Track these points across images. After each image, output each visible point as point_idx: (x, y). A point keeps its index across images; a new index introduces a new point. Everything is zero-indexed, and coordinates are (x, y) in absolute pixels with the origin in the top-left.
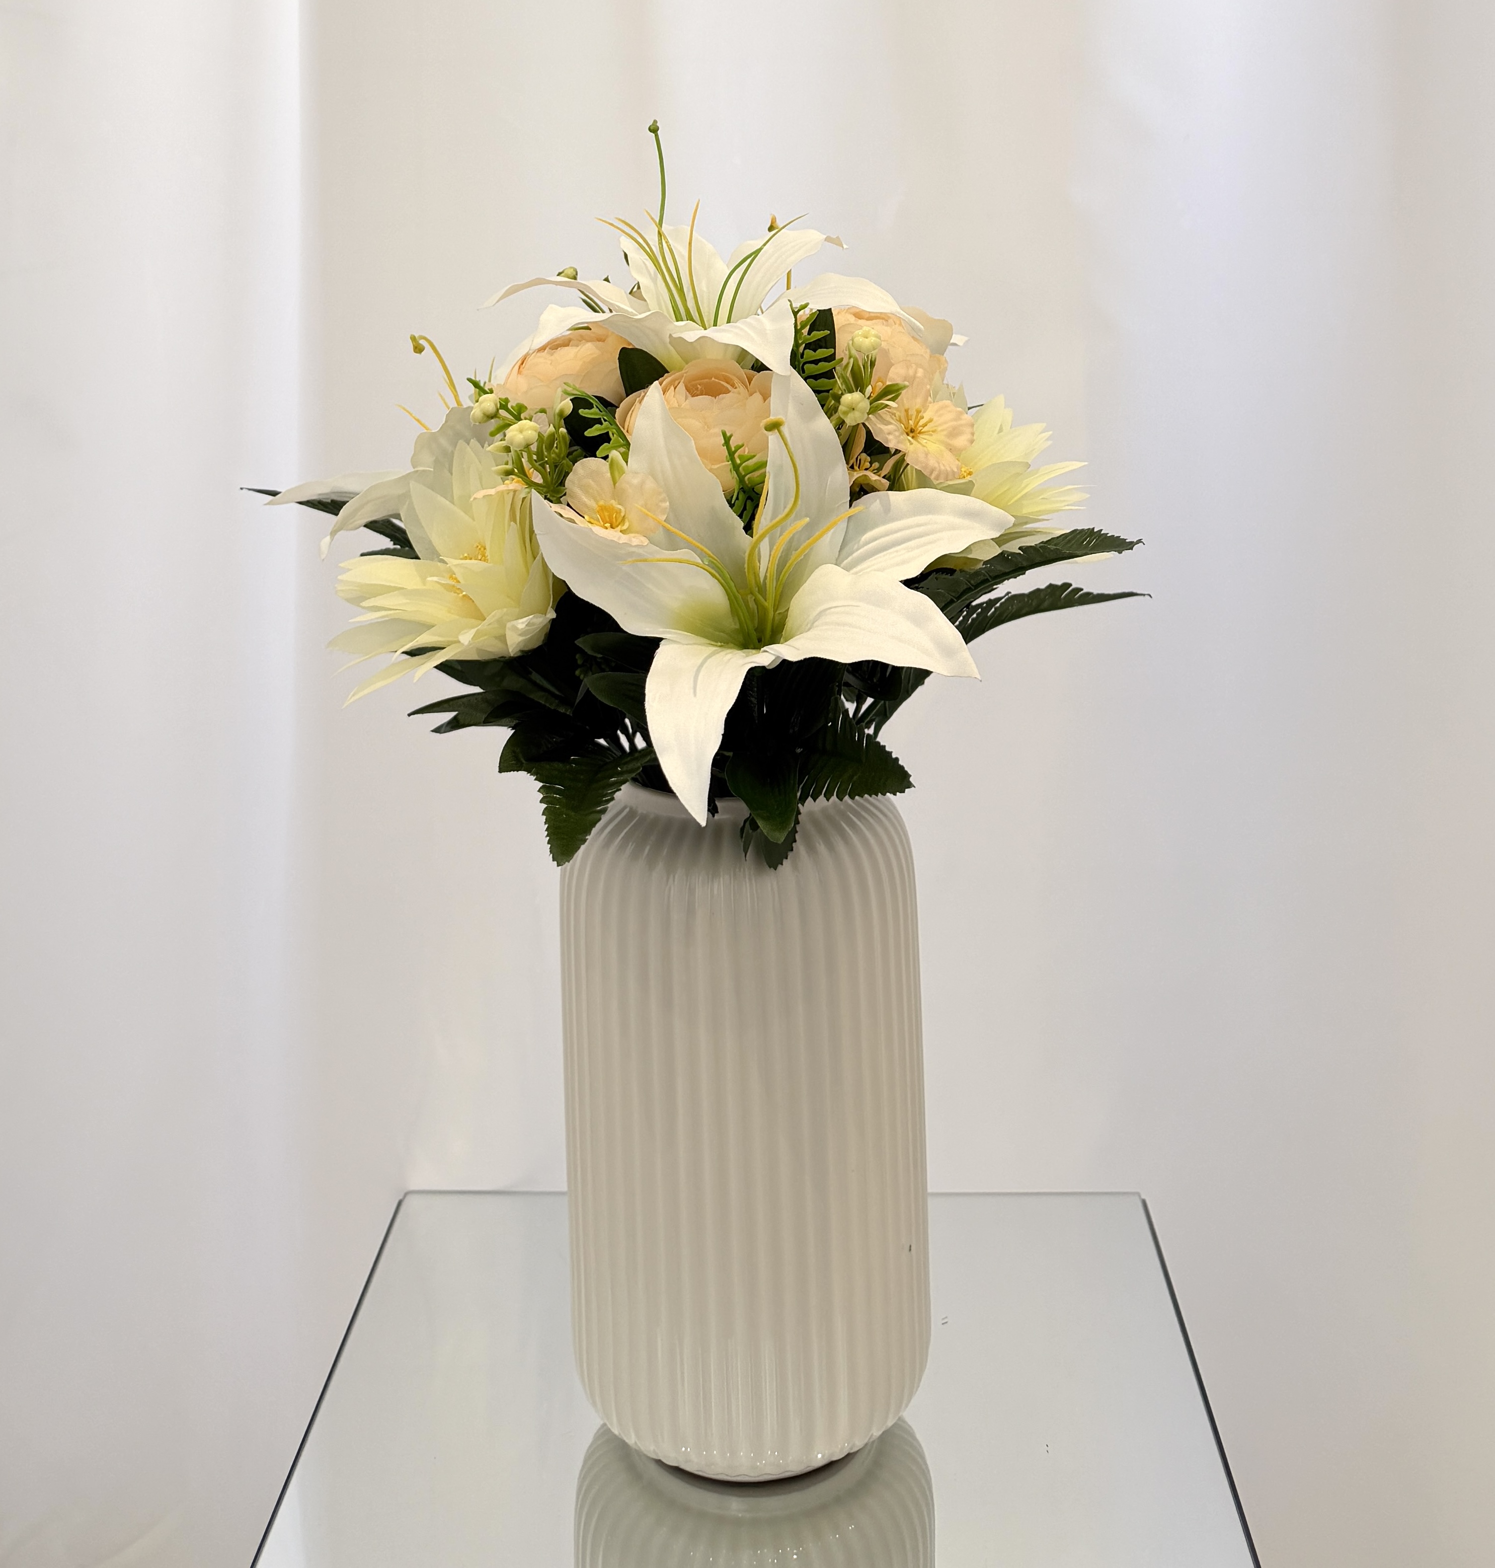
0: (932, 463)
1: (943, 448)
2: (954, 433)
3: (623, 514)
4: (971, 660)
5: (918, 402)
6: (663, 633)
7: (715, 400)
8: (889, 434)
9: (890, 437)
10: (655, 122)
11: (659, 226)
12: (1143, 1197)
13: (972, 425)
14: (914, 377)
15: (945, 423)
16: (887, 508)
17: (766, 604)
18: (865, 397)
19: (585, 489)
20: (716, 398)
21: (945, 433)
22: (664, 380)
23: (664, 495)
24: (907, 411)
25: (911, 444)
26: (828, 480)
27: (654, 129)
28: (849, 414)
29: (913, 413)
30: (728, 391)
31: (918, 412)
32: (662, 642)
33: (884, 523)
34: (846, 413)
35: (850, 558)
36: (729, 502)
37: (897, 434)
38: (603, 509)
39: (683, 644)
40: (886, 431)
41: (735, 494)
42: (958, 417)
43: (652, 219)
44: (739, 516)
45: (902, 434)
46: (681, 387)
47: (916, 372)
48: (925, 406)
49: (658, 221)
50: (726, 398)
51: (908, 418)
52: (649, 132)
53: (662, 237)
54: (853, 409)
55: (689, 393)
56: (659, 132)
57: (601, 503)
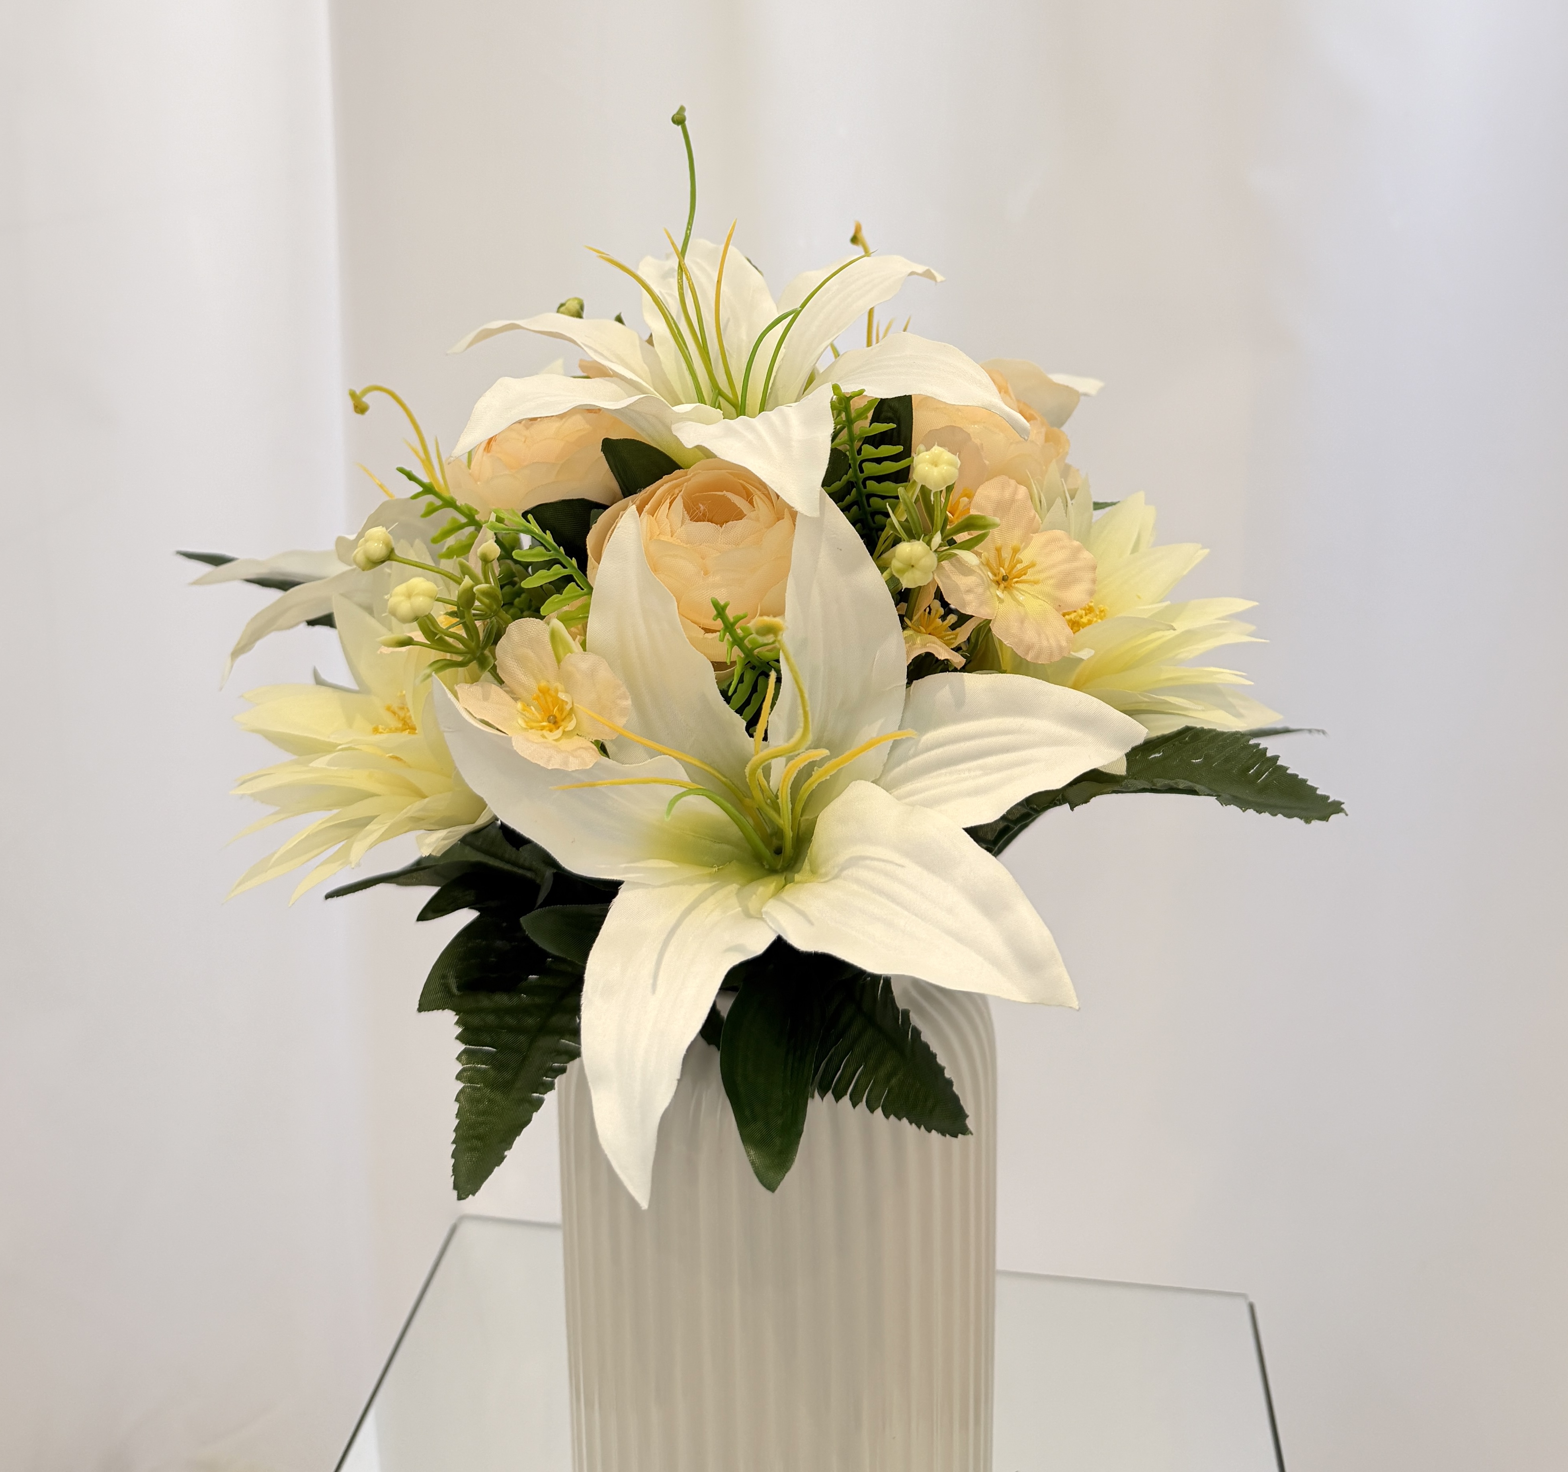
0: (1030, 635)
1: (1049, 607)
2: (1066, 581)
3: (568, 707)
4: (1067, 979)
5: (1014, 538)
6: (627, 871)
7: (722, 530)
8: (969, 591)
9: (969, 597)
10: (682, 109)
11: (680, 255)
12: (1252, 1300)
13: (1094, 568)
14: (1013, 501)
15: (1053, 566)
16: (960, 701)
17: (781, 822)
18: (931, 549)
19: (521, 661)
20: (721, 526)
21: (1052, 581)
22: (662, 485)
23: (624, 689)
24: (998, 550)
25: (1001, 601)
26: (875, 655)
27: (679, 120)
28: (906, 574)
29: (1006, 554)
30: (740, 516)
31: (1016, 551)
32: (623, 886)
33: (956, 720)
34: (902, 571)
35: (903, 766)
36: (724, 693)
37: (980, 590)
38: (544, 692)
39: (654, 887)
40: (962, 588)
41: (733, 683)
42: (1074, 555)
43: (673, 244)
44: (737, 712)
45: (988, 588)
46: (679, 503)
47: (1015, 493)
48: (1026, 540)
49: (680, 250)
50: (736, 528)
51: (1001, 564)
52: (672, 123)
53: (684, 273)
54: (913, 566)
55: (688, 513)
56: (686, 122)
57: (543, 684)
